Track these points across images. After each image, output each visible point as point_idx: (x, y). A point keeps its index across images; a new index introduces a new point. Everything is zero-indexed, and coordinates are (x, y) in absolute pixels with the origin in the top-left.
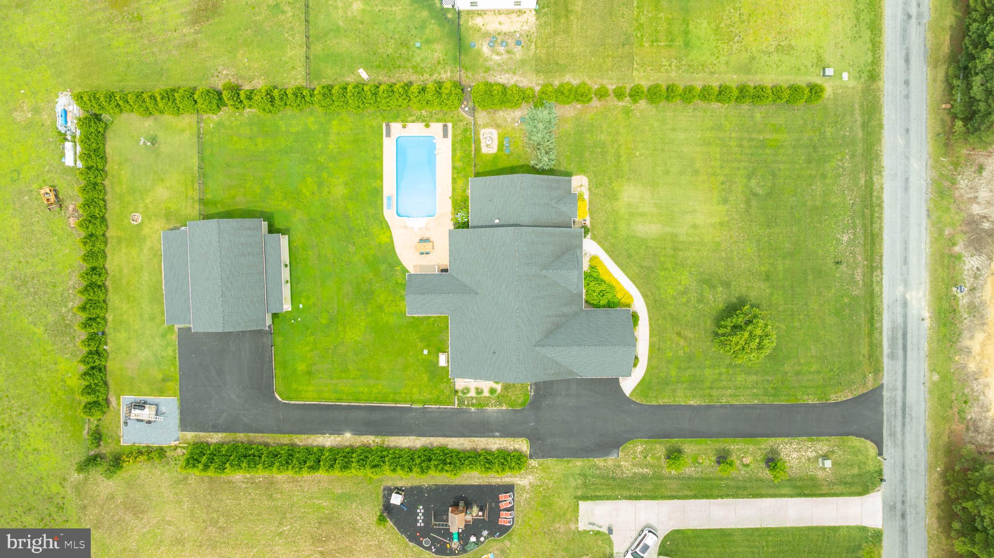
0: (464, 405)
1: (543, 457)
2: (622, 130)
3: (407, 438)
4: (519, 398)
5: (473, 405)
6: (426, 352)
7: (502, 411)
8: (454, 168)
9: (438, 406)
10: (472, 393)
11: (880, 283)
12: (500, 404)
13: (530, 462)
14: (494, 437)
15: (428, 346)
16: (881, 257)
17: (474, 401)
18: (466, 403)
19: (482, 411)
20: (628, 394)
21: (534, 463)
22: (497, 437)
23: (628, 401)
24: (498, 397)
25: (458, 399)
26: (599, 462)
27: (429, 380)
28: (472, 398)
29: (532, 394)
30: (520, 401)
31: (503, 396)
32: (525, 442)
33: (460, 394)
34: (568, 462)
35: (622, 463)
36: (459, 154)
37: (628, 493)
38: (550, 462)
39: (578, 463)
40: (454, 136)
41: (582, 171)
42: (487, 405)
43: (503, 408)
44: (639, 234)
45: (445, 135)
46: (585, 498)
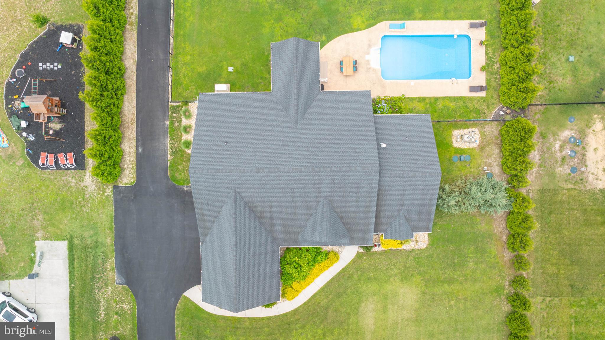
0: (173, 113)
1: (115, 201)
2: (478, 285)
3: (136, 50)
4: (180, 174)
5: (172, 123)
6: (231, 69)
7: (165, 155)
8: (436, 99)
9: (170, 83)
10: (185, 122)
12: (173, 153)
13: (110, 187)
14: (137, 146)
15: (237, 72)
17: (176, 124)
18: (174, 115)
19: (166, 133)
20: (186, 294)
21: (109, 191)
22: (137, 149)
23: (179, 294)
24: (181, 150)
25: (178, 107)
26: (111, 263)
27: (199, 74)
28: (180, 122)
29: (185, 189)
30: (177, 175)
31: (182, 156)
32: (132, 180)
33: (184, 108)
34: (110, 229)
35: (110, 288)
36: (452, 105)
37: (77, 294)
38: (110, 209)
39: (109, 240)
40: (471, 99)
41: (433, 242)
42: (172, 139)
43: (169, 156)
44: (363, 305)
45: (473, 89)
46: (71, 248)
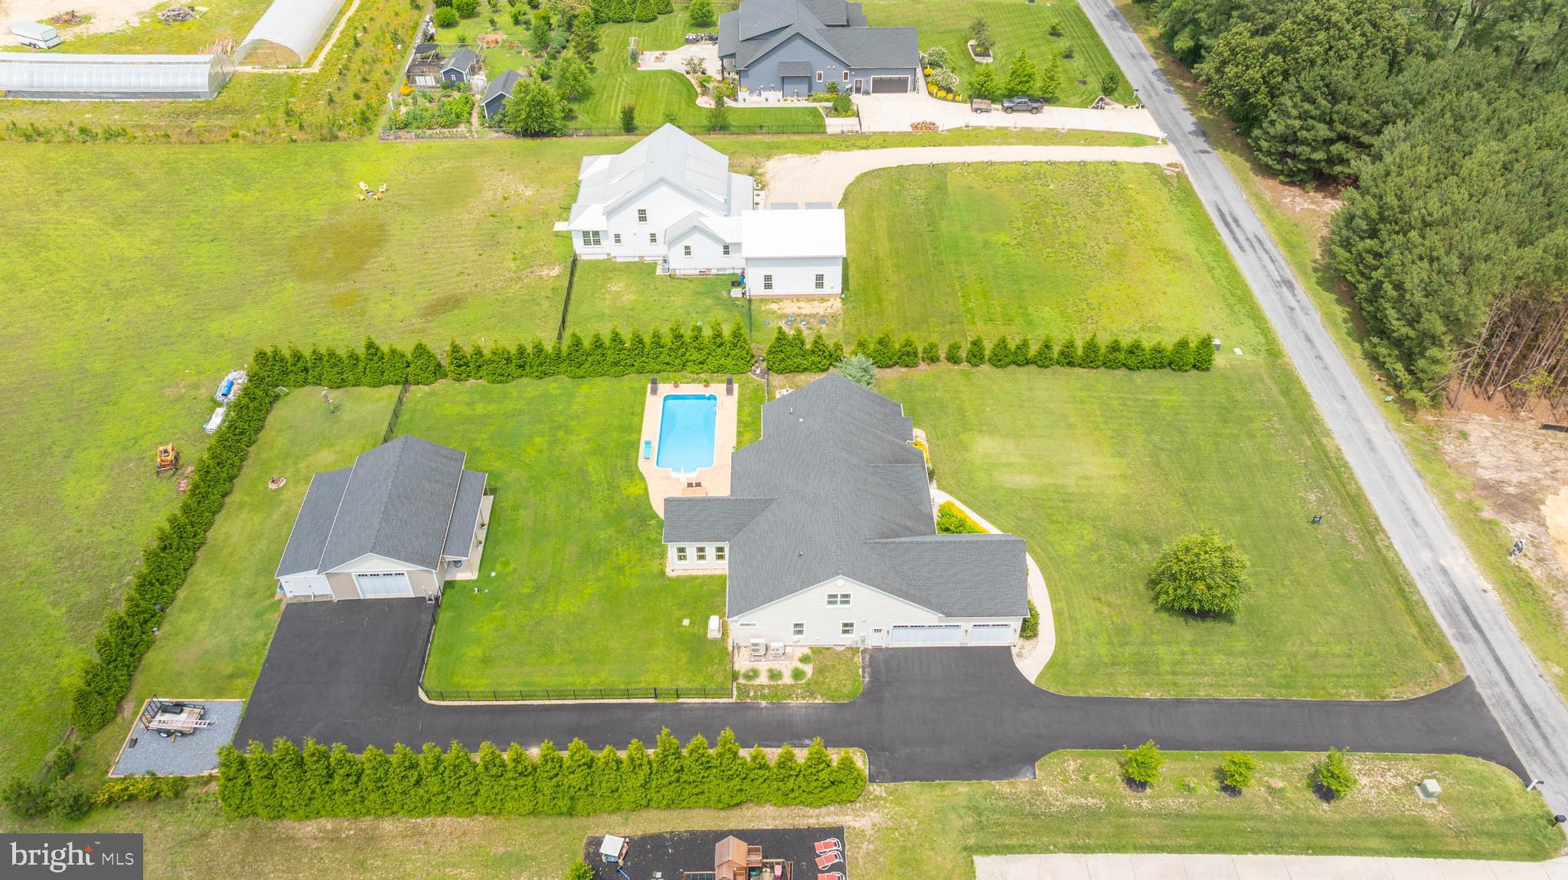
0: (748, 696)
4: (845, 686)
5: (764, 697)
6: (686, 622)
7: (816, 706)
8: (739, 422)
9: (701, 701)
10: (763, 679)
11: (1390, 546)
12: (812, 695)
13: (871, 788)
14: (802, 745)
15: (689, 616)
16: (1376, 519)
17: (766, 691)
18: (752, 694)
19: (780, 706)
20: (1032, 680)
21: (877, 789)
22: (807, 746)
23: (1034, 691)
24: (808, 684)
25: (739, 689)
26: (1003, 786)
27: (688, 662)
28: (763, 687)
29: (867, 679)
30: (846, 691)
31: (816, 683)
32: (859, 754)
33: (741, 681)
34: (943, 787)
35: (1044, 788)
36: (747, 410)
37: (1067, 842)
39: (962, 790)
40: (741, 395)
41: (920, 425)
42: (790, 696)
43: (817, 701)
44: (1007, 485)
45: (730, 392)
46: (985, 850)
